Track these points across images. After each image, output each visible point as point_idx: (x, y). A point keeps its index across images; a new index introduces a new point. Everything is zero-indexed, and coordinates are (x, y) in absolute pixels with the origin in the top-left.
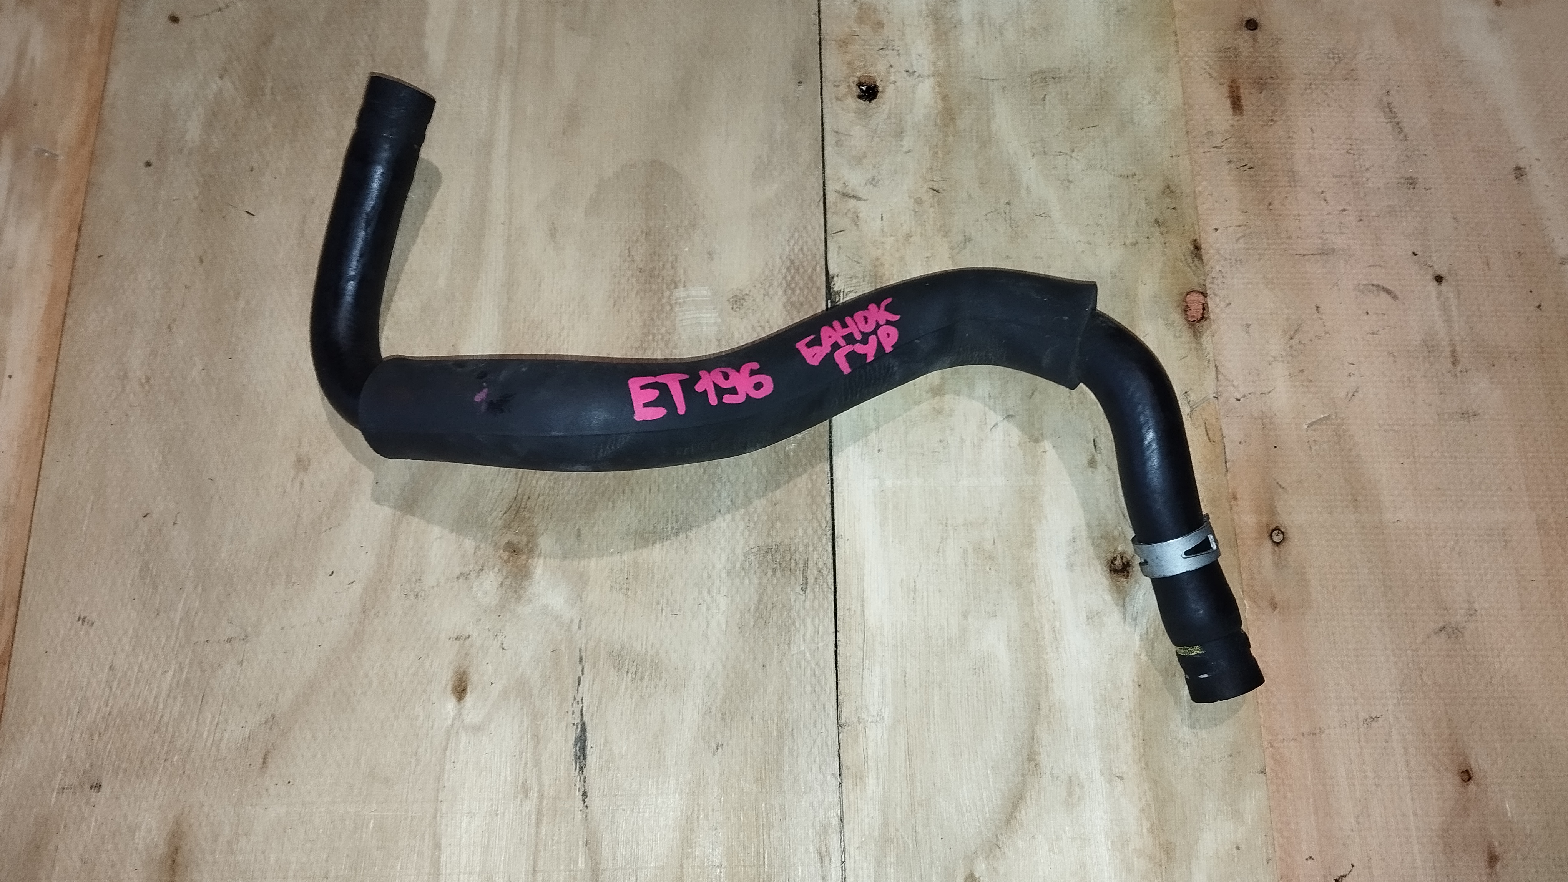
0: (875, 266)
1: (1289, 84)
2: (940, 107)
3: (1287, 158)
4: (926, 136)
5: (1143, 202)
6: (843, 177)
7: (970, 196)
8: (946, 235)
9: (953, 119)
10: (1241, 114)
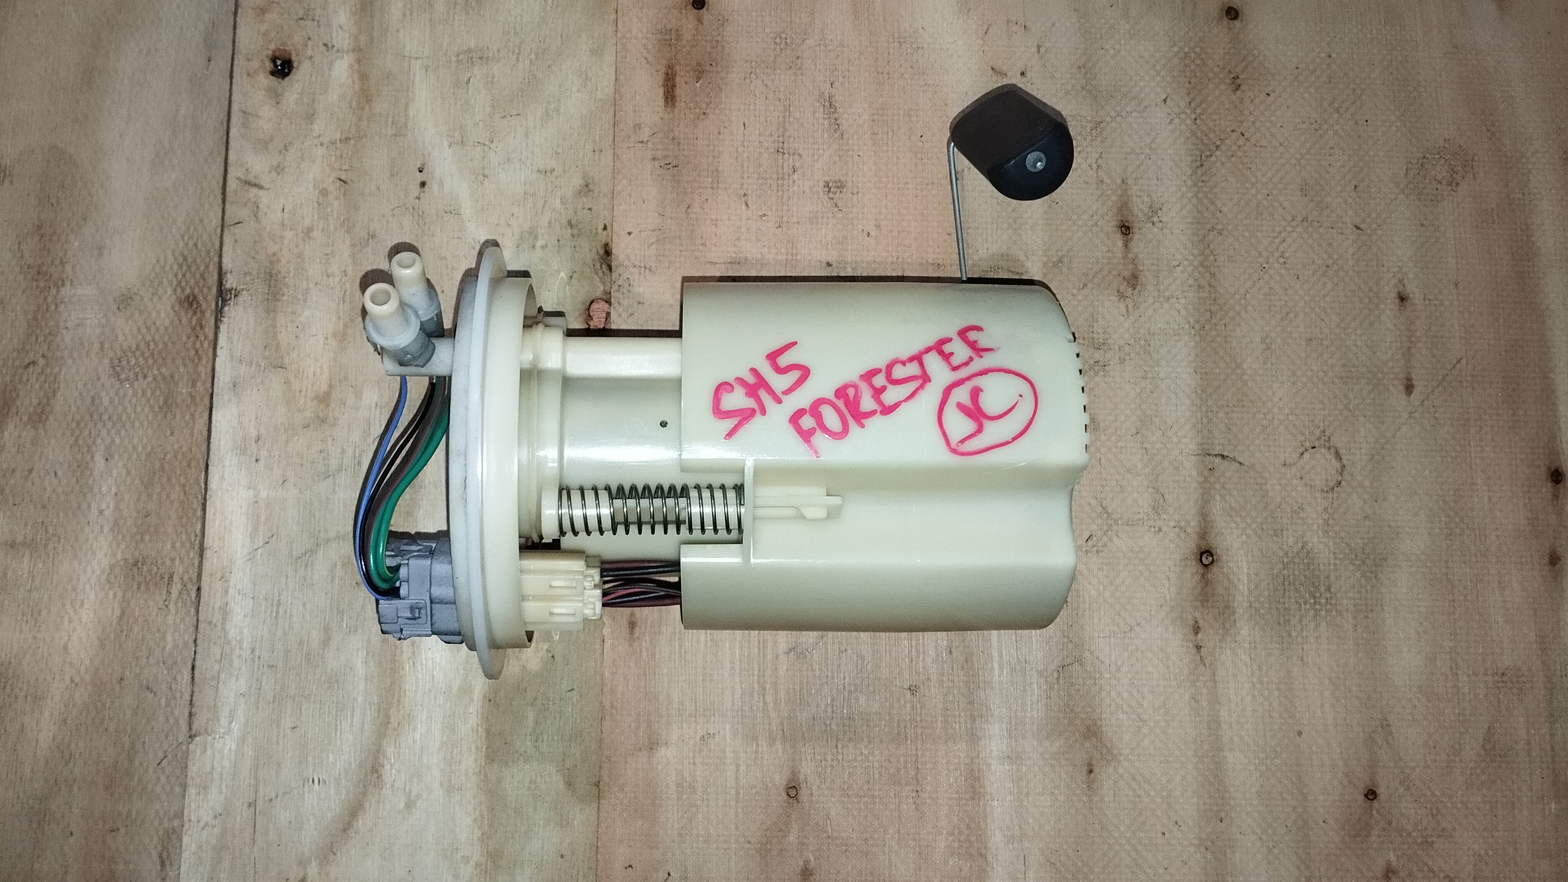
0: (271, 262)
1: (728, 72)
2: (357, 87)
3: (714, 157)
4: (338, 119)
5: (558, 201)
6: (247, 163)
7: (378, 189)
8: (348, 231)
9: (369, 101)
10: (674, 106)
